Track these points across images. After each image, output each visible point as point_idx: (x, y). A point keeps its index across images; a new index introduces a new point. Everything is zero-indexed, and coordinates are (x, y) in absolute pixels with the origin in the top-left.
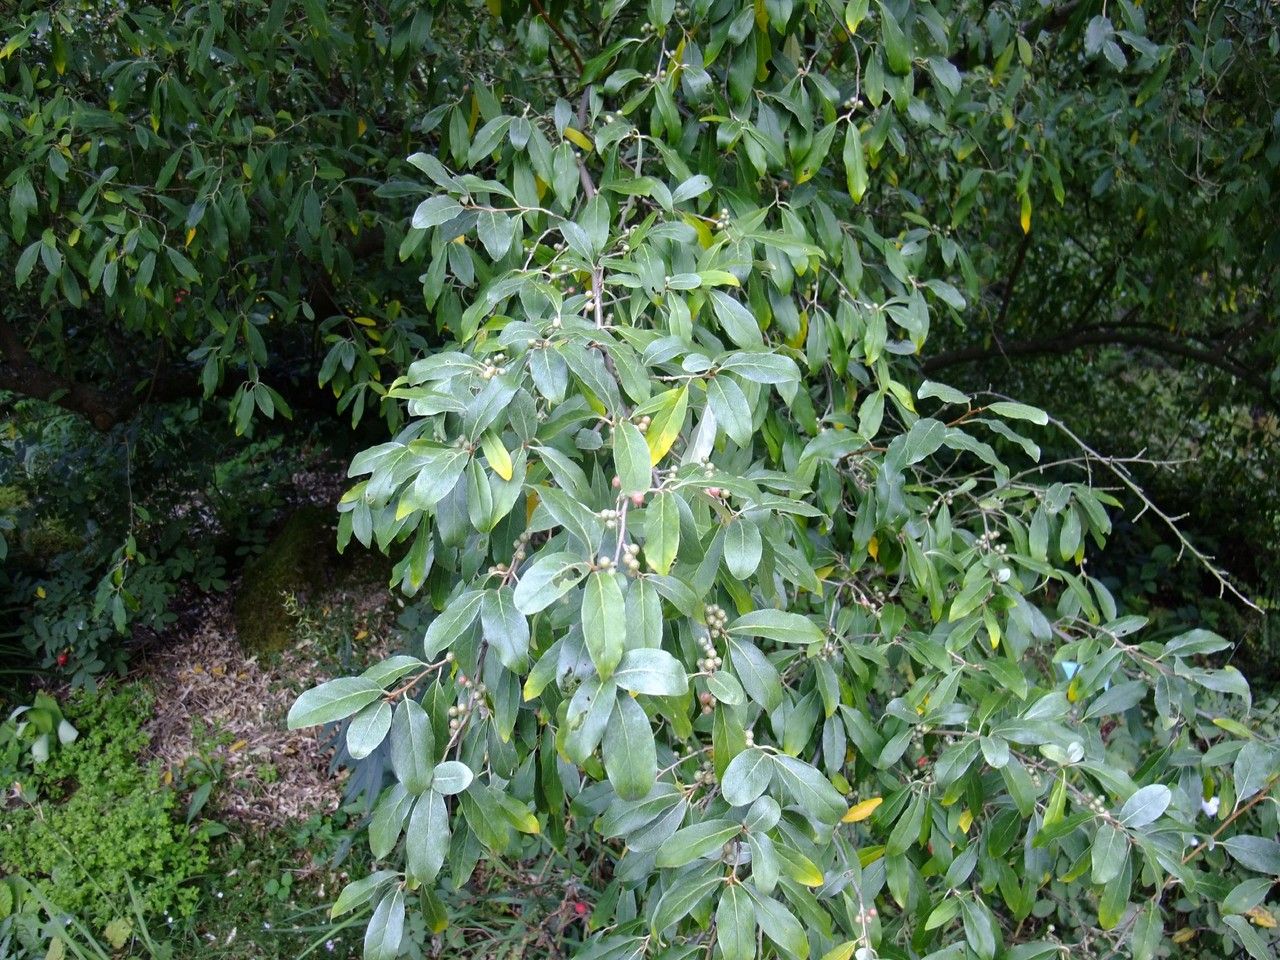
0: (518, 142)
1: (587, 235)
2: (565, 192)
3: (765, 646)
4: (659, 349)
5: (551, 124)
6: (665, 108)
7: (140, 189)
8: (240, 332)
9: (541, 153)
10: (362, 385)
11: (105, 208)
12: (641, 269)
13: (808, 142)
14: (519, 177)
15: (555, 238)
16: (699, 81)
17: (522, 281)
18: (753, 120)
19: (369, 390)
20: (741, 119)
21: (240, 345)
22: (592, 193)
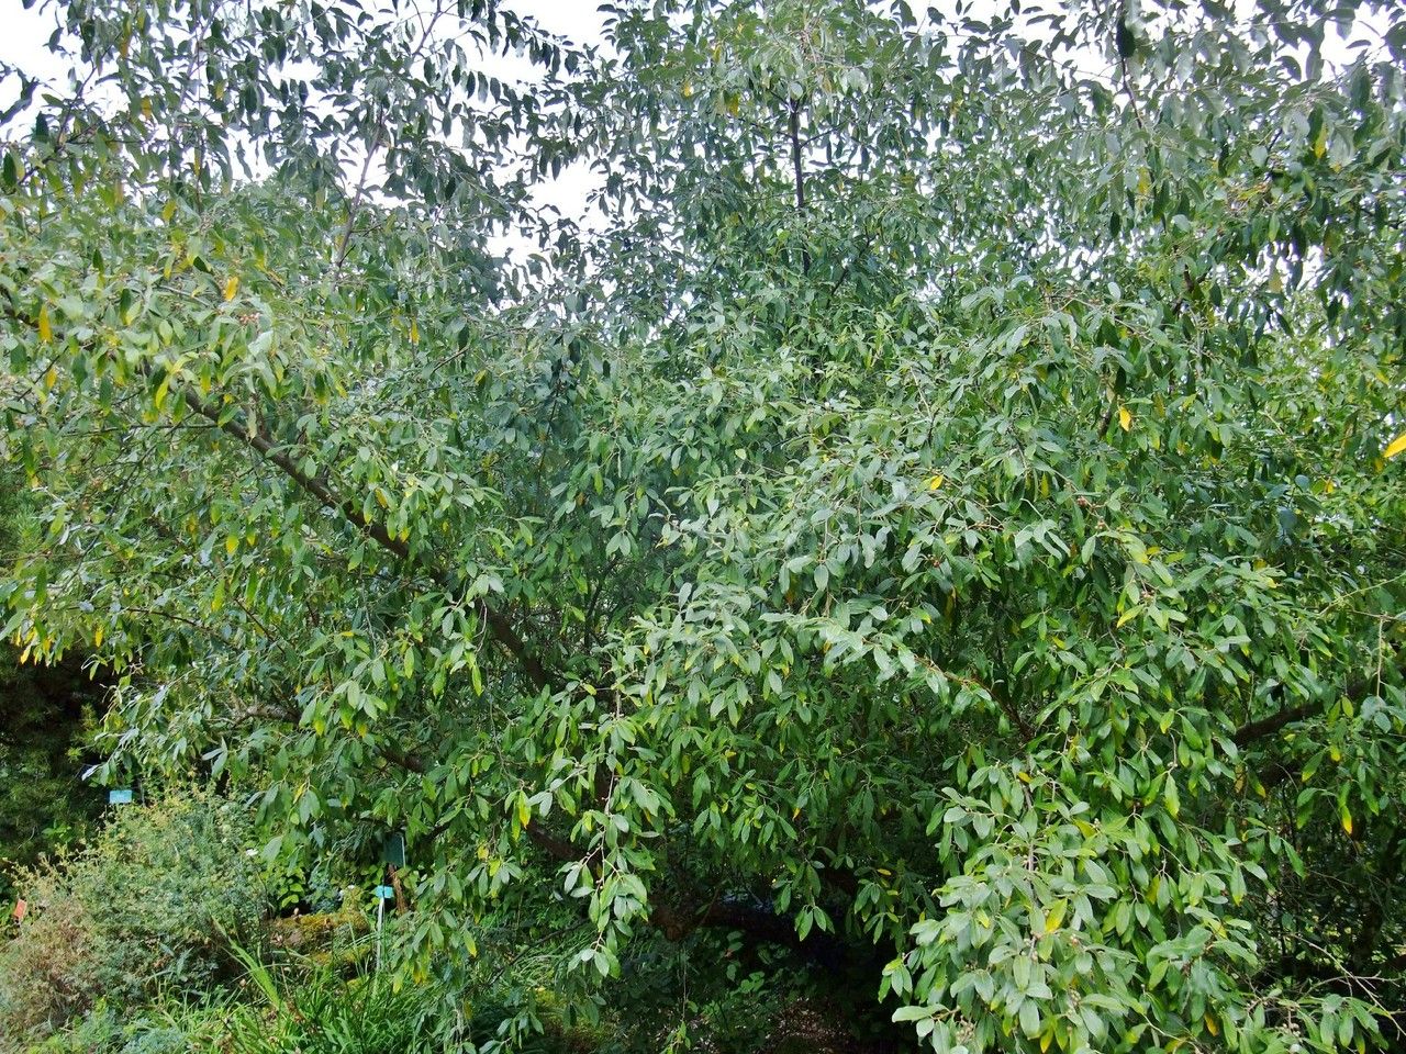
0: (993, 780)
1: (1025, 829)
2: (1017, 805)
3: (1098, 1010)
4: (1055, 881)
5: (1010, 769)
6: (1067, 767)
7: (765, 782)
8: (805, 874)
9: (1004, 786)
10: (882, 915)
11: (747, 792)
12: (1050, 846)
13: (1148, 785)
14: (994, 797)
15: (1010, 829)
16: (1084, 756)
17: (994, 849)
18: (1117, 773)
19: (886, 918)
20: (1109, 774)
21: (804, 880)
22: (1031, 807)
